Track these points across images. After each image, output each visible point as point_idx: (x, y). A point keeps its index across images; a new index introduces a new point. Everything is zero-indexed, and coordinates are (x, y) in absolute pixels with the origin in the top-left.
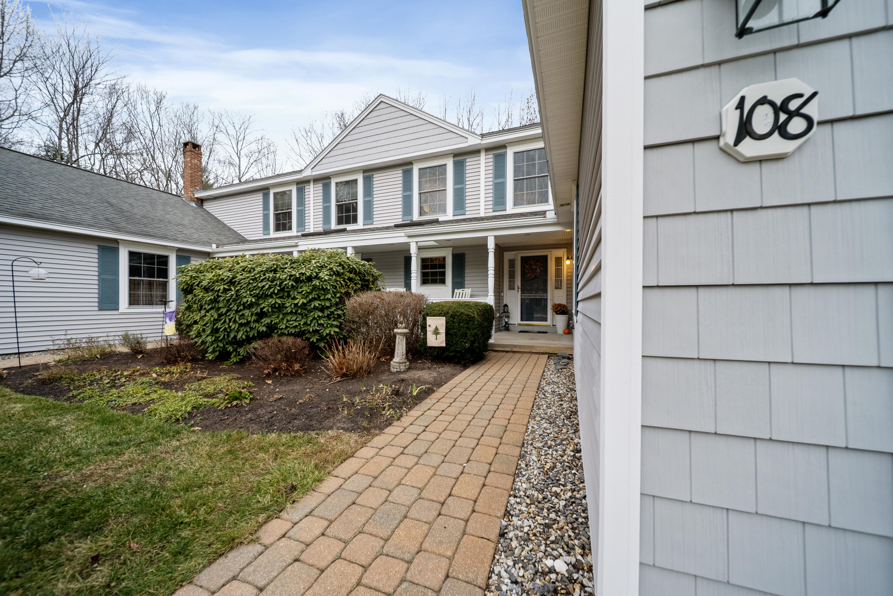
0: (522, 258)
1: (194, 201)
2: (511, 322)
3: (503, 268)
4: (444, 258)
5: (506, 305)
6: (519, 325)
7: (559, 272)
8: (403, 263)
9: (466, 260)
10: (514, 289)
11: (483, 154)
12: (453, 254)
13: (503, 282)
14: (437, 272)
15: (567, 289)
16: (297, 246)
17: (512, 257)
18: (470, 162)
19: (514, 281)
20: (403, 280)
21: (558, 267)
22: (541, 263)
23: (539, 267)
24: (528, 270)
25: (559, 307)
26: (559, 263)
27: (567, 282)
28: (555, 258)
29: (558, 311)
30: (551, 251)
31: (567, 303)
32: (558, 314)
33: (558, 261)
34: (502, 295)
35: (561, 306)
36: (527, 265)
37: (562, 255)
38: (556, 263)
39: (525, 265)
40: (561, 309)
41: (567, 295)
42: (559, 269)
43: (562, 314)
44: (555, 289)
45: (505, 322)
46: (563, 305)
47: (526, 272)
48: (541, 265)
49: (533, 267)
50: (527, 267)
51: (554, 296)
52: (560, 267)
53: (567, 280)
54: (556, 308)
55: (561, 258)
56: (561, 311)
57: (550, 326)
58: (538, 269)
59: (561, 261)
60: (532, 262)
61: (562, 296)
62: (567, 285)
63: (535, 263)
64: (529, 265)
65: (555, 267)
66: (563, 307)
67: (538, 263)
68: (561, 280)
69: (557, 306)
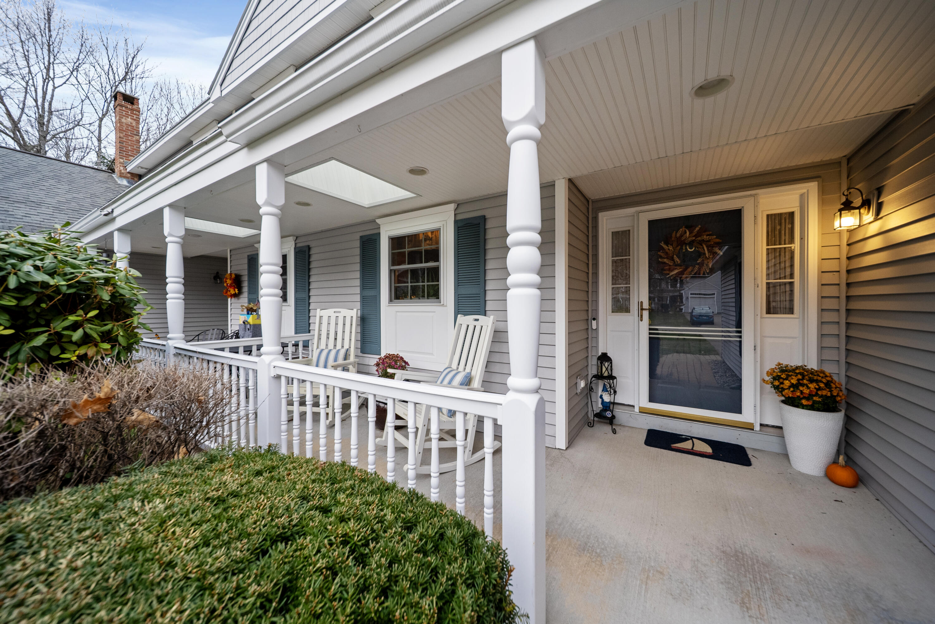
0: (652, 223)
1: (125, 177)
2: (619, 399)
3: (596, 256)
4: (436, 233)
5: (604, 358)
6: (643, 411)
8: (358, 251)
9: (489, 234)
10: (627, 310)
12: (456, 222)
13: (596, 292)
14: (423, 270)
15: (820, 316)
17: (621, 226)
19: (627, 291)
20: (358, 290)
21: (780, 244)
22: (715, 237)
23: (707, 247)
24: (672, 259)
25: (805, 382)
26: (783, 232)
27: (819, 291)
28: (768, 216)
29: (804, 398)
30: (753, 195)
31: (821, 361)
32: (803, 407)
33: (778, 227)
34: (594, 327)
35: (817, 381)
36: (667, 243)
37: (797, 204)
38: (770, 234)
39: (662, 244)
40: (820, 393)
41: (820, 336)
42: (783, 251)
43: (818, 410)
44: (767, 313)
45: (602, 404)
46: (822, 377)
47: (665, 263)
48: (718, 240)
49: (686, 249)
50: (669, 249)
51: (765, 337)
52: (785, 244)
53: (822, 285)
54: (792, 385)
55: (792, 214)
56: (820, 397)
57: (753, 430)
58: (705, 254)
59: (790, 226)
60: (686, 233)
61: (795, 338)
62: (819, 304)
63: (696, 236)
64: (675, 244)
65: (768, 245)
66: (823, 383)
67: (705, 237)
68: (791, 284)
69: (798, 380)
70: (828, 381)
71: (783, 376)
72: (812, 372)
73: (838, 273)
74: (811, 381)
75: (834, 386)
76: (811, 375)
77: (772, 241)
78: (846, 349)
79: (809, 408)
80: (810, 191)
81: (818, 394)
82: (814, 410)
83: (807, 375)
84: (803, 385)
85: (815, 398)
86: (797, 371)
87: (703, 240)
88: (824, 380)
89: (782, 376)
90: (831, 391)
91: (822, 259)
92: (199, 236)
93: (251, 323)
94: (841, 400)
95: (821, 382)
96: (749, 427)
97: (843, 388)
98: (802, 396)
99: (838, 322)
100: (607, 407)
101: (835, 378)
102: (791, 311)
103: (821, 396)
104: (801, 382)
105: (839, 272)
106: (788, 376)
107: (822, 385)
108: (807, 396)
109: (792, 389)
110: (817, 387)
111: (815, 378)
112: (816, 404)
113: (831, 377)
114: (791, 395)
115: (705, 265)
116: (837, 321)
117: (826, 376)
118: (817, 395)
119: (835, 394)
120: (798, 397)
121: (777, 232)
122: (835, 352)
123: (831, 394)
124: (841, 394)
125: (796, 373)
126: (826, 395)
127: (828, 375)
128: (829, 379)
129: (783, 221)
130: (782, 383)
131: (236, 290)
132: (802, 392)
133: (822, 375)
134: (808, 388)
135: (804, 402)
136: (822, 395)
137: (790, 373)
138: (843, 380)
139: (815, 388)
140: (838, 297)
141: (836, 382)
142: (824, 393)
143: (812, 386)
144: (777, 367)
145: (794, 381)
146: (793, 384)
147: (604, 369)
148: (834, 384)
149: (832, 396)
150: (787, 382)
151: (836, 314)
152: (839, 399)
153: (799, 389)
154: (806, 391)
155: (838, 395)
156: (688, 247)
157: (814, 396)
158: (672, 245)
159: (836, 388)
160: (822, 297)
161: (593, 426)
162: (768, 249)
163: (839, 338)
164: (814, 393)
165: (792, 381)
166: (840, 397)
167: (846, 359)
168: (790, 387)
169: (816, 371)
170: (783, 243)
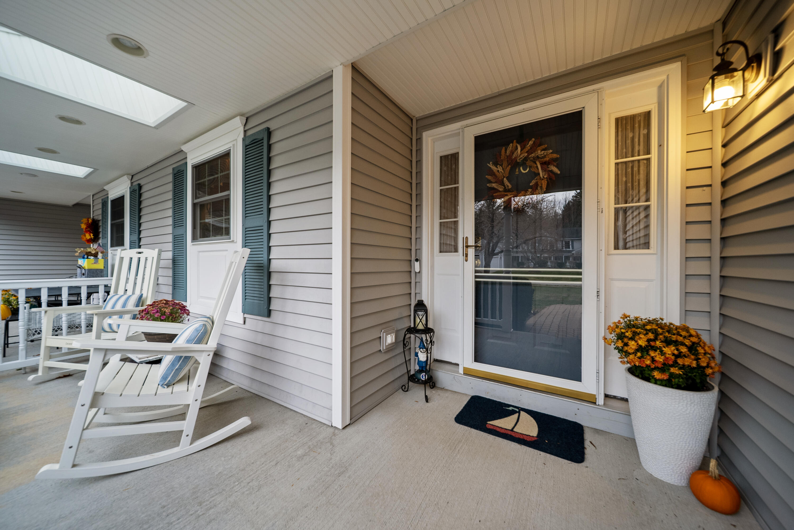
0: (478, 139)
3: (420, 184)
5: (420, 307)
6: (468, 373)
8: (171, 186)
10: (454, 249)
12: (244, 139)
13: (420, 228)
17: (449, 148)
19: (456, 226)
21: (633, 156)
22: (551, 151)
23: (542, 164)
24: (502, 183)
25: (658, 343)
26: (636, 140)
27: (684, 214)
28: (617, 120)
29: (656, 368)
30: (597, 91)
31: (686, 312)
32: (656, 382)
33: (631, 135)
34: (417, 270)
35: (676, 343)
36: (496, 164)
37: (655, 100)
38: (620, 143)
39: (491, 165)
40: (680, 361)
41: (684, 276)
42: (636, 164)
43: (679, 387)
44: (615, 249)
45: (418, 364)
46: (685, 337)
47: (493, 189)
48: (555, 156)
49: (520, 170)
50: (498, 171)
51: (612, 280)
52: (639, 155)
53: (688, 205)
54: (640, 349)
55: (648, 115)
56: (680, 368)
57: (595, 403)
58: (539, 174)
59: (645, 131)
60: (517, 148)
61: (652, 281)
62: (683, 232)
63: (529, 152)
64: (505, 164)
65: (617, 158)
66: (686, 346)
67: (539, 152)
68: (647, 208)
69: (649, 341)
70: (694, 343)
71: (629, 334)
72: (669, 329)
73: (709, 188)
74: (668, 342)
75: (702, 351)
76: (667, 334)
77: (622, 153)
78: (721, 296)
79: (664, 383)
80: (670, 77)
81: (677, 363)
82: (672, 386)
83: (661, 334)
84: (655, 349)
85: (672, 370)
86: (648, 327)
87: (538, 157)
88: (687, 342)
89: (627, 334)
90: (697, 359)
91: (687, 170)
92: (35, 176)
93: (86, 268)
94: (713, 373)
95: (683, 344)
96: (591, 400)
97: (716, 354)
98: (653, 366)
99: (710, 257)
100: (424, 367)
101: (705, 337)
102: (647, 245)
103: (683, 367)
104: (652, 343)
105: (710, 185)
106: (635, 334)
107: (684, 350)
108: (660, 366)
109: (639, 354)
110: (676, 352)
111: (674, 338)
112: (674, 378)
113: (698, 336)
114: (637, 364)
115: (539, 188)
116: (709, 255)
117: (691, 336)
118: (675, 364)
119: (704, 364)
120: (648, 366)
121: (629, 142)
122: (705, 299)
123: (698, 364)
124: (713, 365)
125: (646, 330)
126: (689, 366)
127: (693, 333)
128: (694, 339)
129: (637, 125)
130: (626, 344)
131: (92, 235)
132: (653, 360)
133: (684, 333)
134: (662, 353)
135: (657, 374)
136: (684, 365)
137: (638, 330)
138: (716, 341)
139: (674, 354)
140: (710, 222)
141: (705, 343)
142: (687, 362)
143: (669, 350)
144: (622, 320)
145: (642, 343)
146: (641, 346)
147: (418, 320)
148: (703, 348)
149: (699, 366)
150: (633, 342)
151: (706, 245)
152: (709, 371)
153: (649, 355)
154: (660, 359)
155: (708, 366)
156: (521, 168)
157: (672, 366)
158: (501, 165)
159: (705, 354)
160: (687, 223)
161: (407, 391)
162: (617, 164)
163: (710, 279)
164: (671, 363)
165: (640, 342)
166: (712, 368)
167: (720, 309)
168: (637, 351)
169: (677, 328)
170: (636, 154)
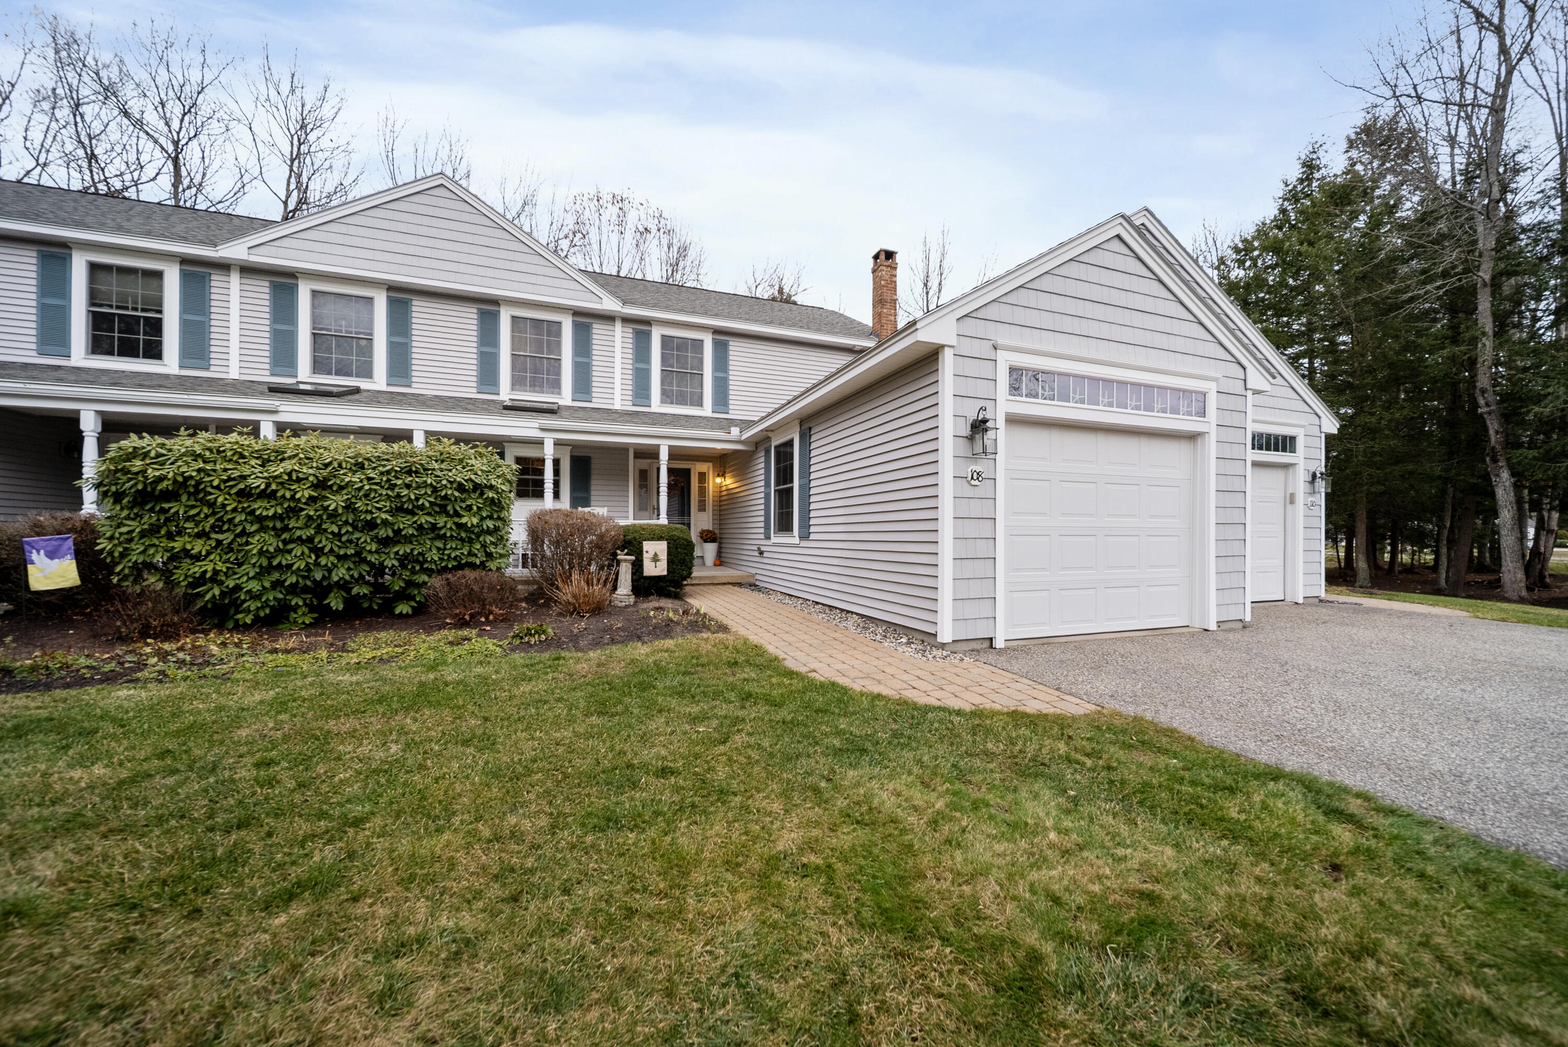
7: (702, 491)
9: (593, 466)
11: (618, 325)
12: (572, 457)
15: (713, 512)
16: (276, 412)
18: (598, 330)
